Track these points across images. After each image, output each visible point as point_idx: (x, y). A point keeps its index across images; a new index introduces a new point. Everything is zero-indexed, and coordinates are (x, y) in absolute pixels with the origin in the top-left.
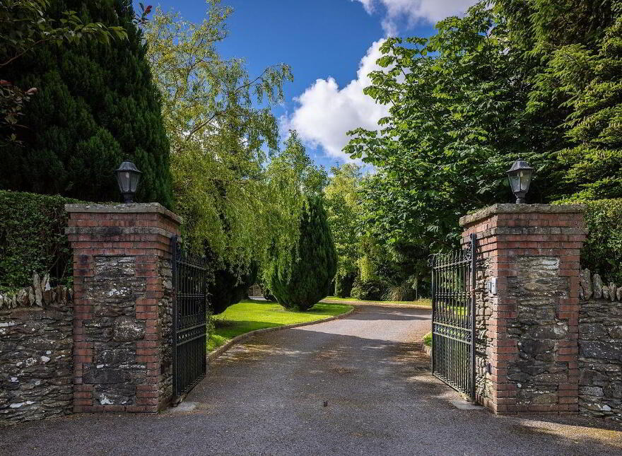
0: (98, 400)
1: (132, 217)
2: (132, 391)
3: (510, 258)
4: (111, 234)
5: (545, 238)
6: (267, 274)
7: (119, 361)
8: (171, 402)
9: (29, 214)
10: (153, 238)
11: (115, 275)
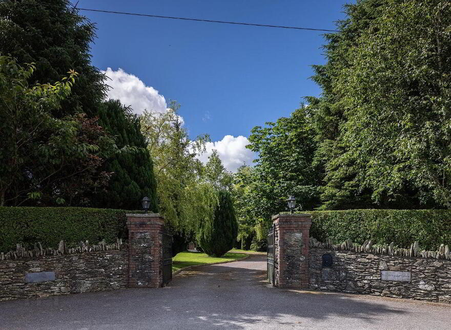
0: (137, 283)
1: (149, 219)
2: (149, 280)
3: (285, 233)
4: (142, 225)
5: (296, 226)
6: (198, 237)
7: (145, 270)
8: (162, 286)
9: (112, 217)
10: (157, 226)
11: (143, 239)
